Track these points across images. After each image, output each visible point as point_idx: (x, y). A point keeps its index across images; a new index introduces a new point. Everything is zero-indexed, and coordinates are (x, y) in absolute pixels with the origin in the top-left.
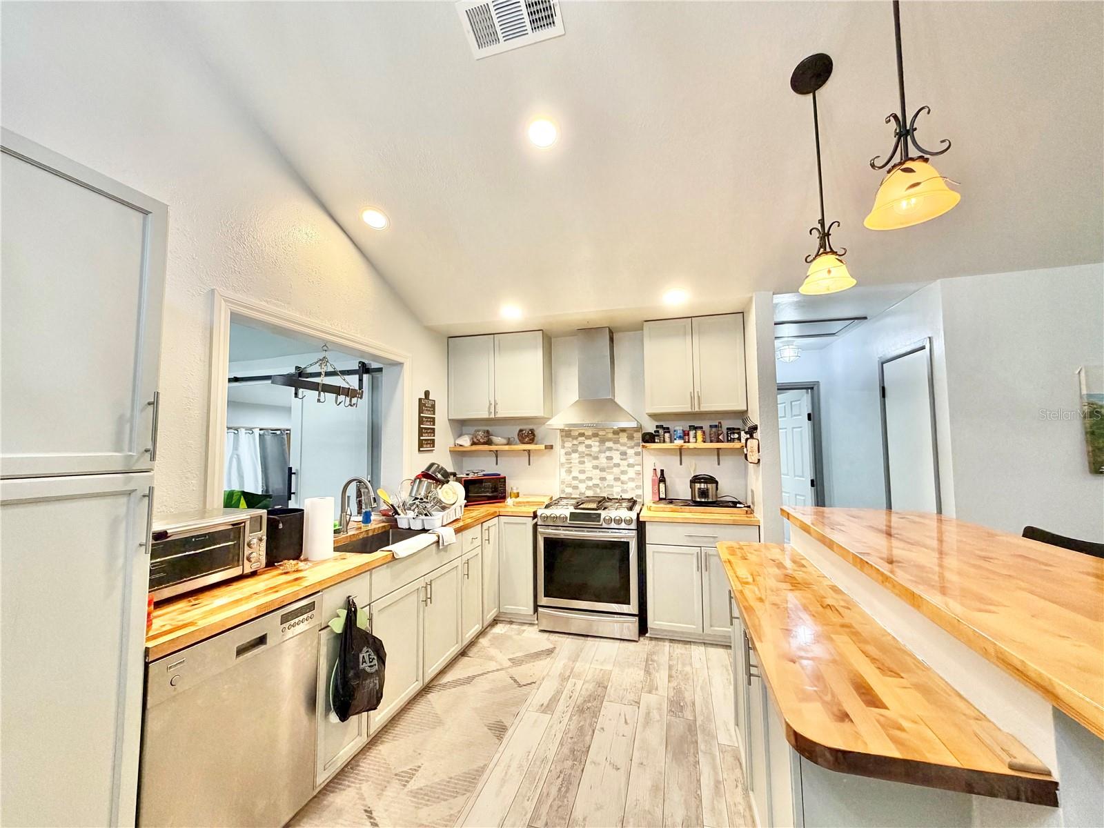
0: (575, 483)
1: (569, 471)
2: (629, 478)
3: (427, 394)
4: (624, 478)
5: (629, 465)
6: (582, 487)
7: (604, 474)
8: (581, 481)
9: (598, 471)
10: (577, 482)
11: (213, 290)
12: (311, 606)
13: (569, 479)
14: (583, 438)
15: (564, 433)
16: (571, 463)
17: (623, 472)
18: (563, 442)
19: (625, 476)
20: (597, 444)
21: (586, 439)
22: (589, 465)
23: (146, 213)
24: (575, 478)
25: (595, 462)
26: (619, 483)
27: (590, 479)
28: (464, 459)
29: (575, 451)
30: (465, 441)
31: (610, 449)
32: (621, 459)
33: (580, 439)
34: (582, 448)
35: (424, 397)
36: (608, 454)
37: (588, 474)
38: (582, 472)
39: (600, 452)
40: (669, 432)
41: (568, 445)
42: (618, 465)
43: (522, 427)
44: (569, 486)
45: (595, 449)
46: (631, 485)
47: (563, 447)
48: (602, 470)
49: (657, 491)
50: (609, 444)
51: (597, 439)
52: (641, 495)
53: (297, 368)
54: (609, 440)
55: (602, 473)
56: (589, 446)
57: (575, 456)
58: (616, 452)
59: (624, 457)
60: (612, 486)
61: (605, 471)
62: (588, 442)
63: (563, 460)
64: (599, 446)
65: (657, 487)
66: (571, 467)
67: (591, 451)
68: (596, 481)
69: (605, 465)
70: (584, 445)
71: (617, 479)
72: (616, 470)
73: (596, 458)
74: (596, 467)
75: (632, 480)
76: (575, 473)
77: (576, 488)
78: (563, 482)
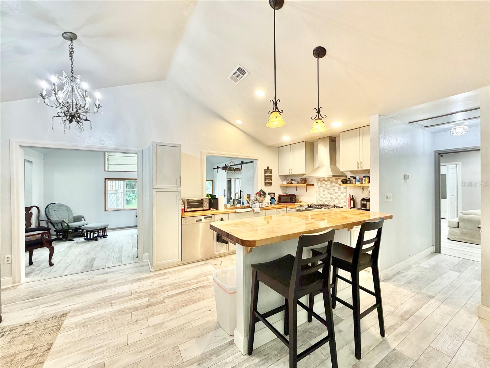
0: (321, 199)
1: (319, 194)
2: (341, 198)
3: (268, 167)
4: (339, 198)
5: (341, 193)
6: (324, 200)
7: (331, 196)
8: (324, 198)
9: (330, 195)
10: (322, 199)
11: (202, 151)
12: (211, 217)
13: (319, 198)
14: (324, 182)
15: (318, 180)
16: (320, 191)
17: (339, 196)
18: (317, 183)
19: (340, 197)
20: (329, 184)
21: (326, 182)
22: (327, 191)
23: (178, 147)
24: (321, 197)
25: (329, 191)
26: (337, 200)
27: (327, 197)
28: (287, 189)
29: (321, 187)
30: (285, 183)
31: (334, 186)
32: (338, 190)
33: (323, 182)
34: (324, 185)
35: (267, 169)
36: (333, 188)
37: (326, 196)
38: (324, 195)
39: (331, 187)
40: (355, 179)
41: (319, 184)
42: (337, 193)
43: (301, 178)
44: (319, 200)
45: (329, 186)
46: (342, 201)
47: (317, 185)
48: (331, 194)
49: (350, 204)
50: (334, 184)
51: (329, 182)
52: (345, 205)
53: (226, 165)
54: (334, 182)
55: (331, 195)
56: (326, 185)
57: (321, 188)
58: (337, 187)
59: (340, 189)
60: (335, 201)
61: (332, 195)
62: (326, 183)
63: (317, 190)
64: (330, 185)
65: (350, 202)
66: (320, 193)
67: (327, 187)
68: (329, 199)
69: (332, 192)
70: (325, 184)
71: (337, 198)
72: (336, 195)
73: (329, 189)
74: (329, 193)
75: (342, 199)
76: (321, 195)
77: (321, 201)
78: (317, 198)
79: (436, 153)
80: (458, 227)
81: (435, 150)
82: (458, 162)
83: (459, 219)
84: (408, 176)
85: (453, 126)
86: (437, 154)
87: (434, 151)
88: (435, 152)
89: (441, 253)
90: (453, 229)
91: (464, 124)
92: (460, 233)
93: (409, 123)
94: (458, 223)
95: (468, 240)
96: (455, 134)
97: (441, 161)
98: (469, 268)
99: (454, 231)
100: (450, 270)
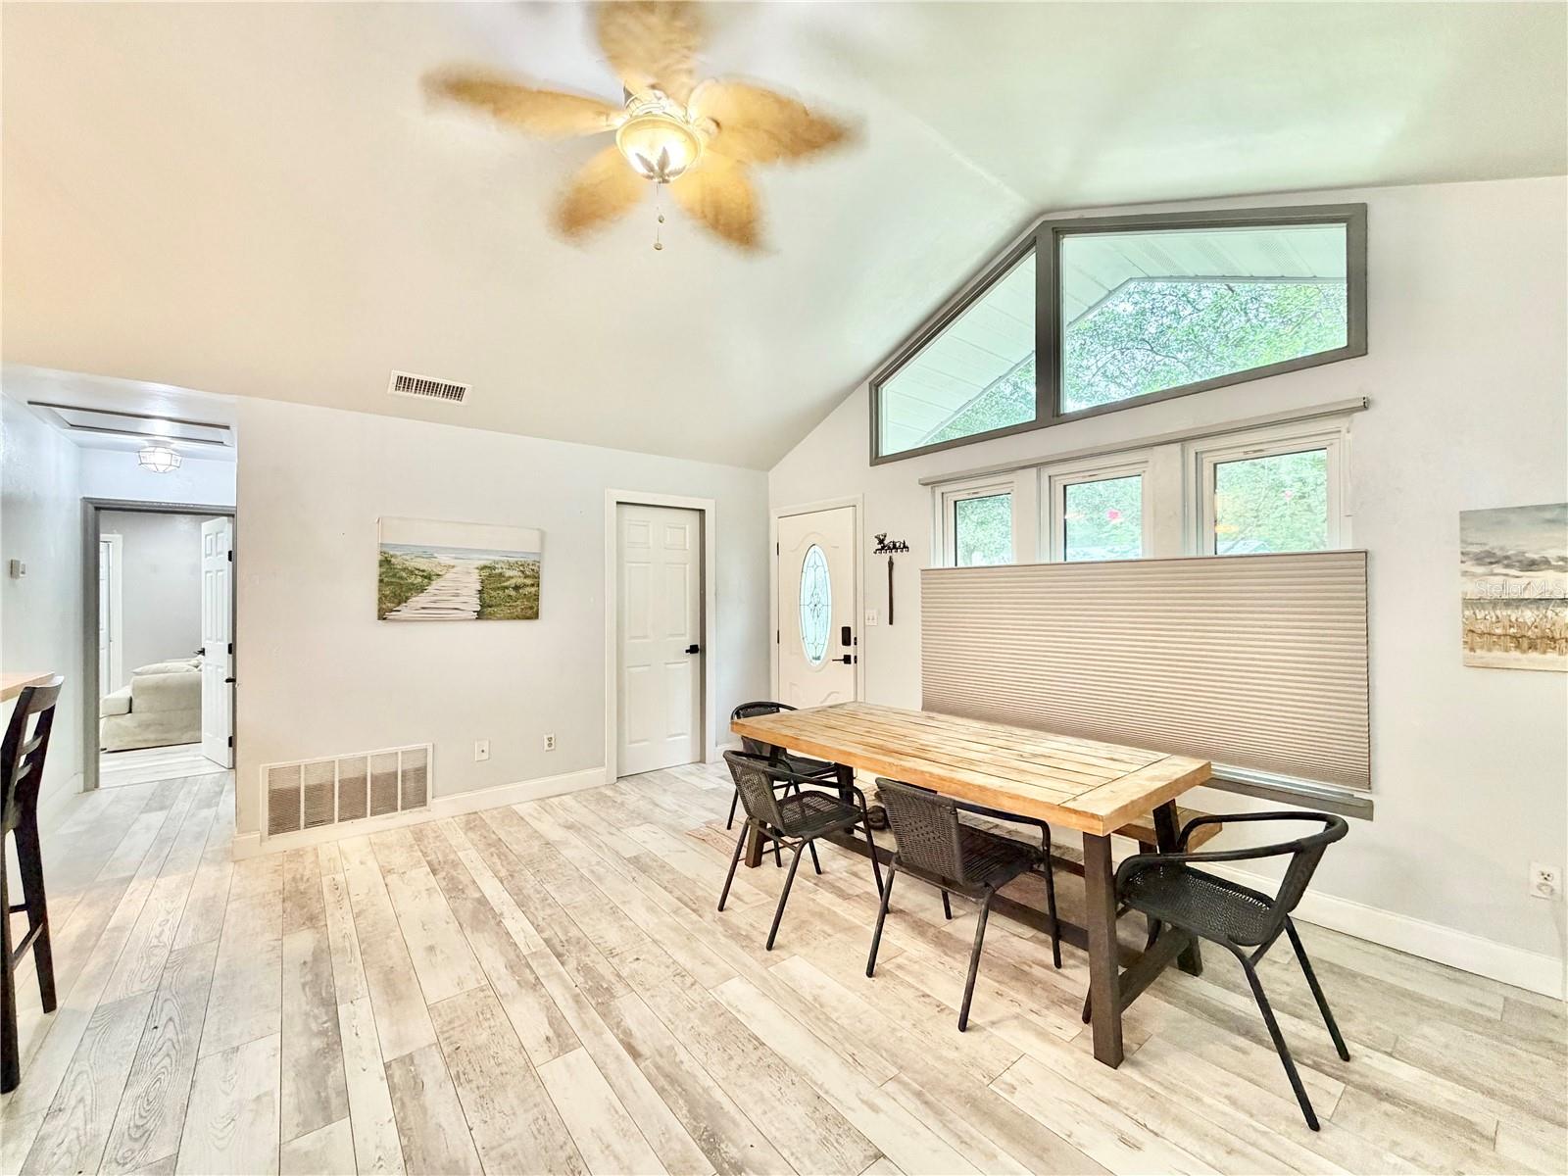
79: (90, 505)
80: (130, 712)
81: (86, 496)
82: (113, 533)
83: (133, 690)
84: (24, 565)
85: (146, 444)
86: (91, 508)
87: (82, 497)
88: (86, 500)
89: (101, 786)
90: (119, 720)
91: (172, 446)
92: (135, 727)
93: (30, 403)
94: (131, 700)
95: (156, 740)
96: (153, 467)
97: (101, 530)
98: (181, 793)
99: (118, 725)
100: (142, 812)
